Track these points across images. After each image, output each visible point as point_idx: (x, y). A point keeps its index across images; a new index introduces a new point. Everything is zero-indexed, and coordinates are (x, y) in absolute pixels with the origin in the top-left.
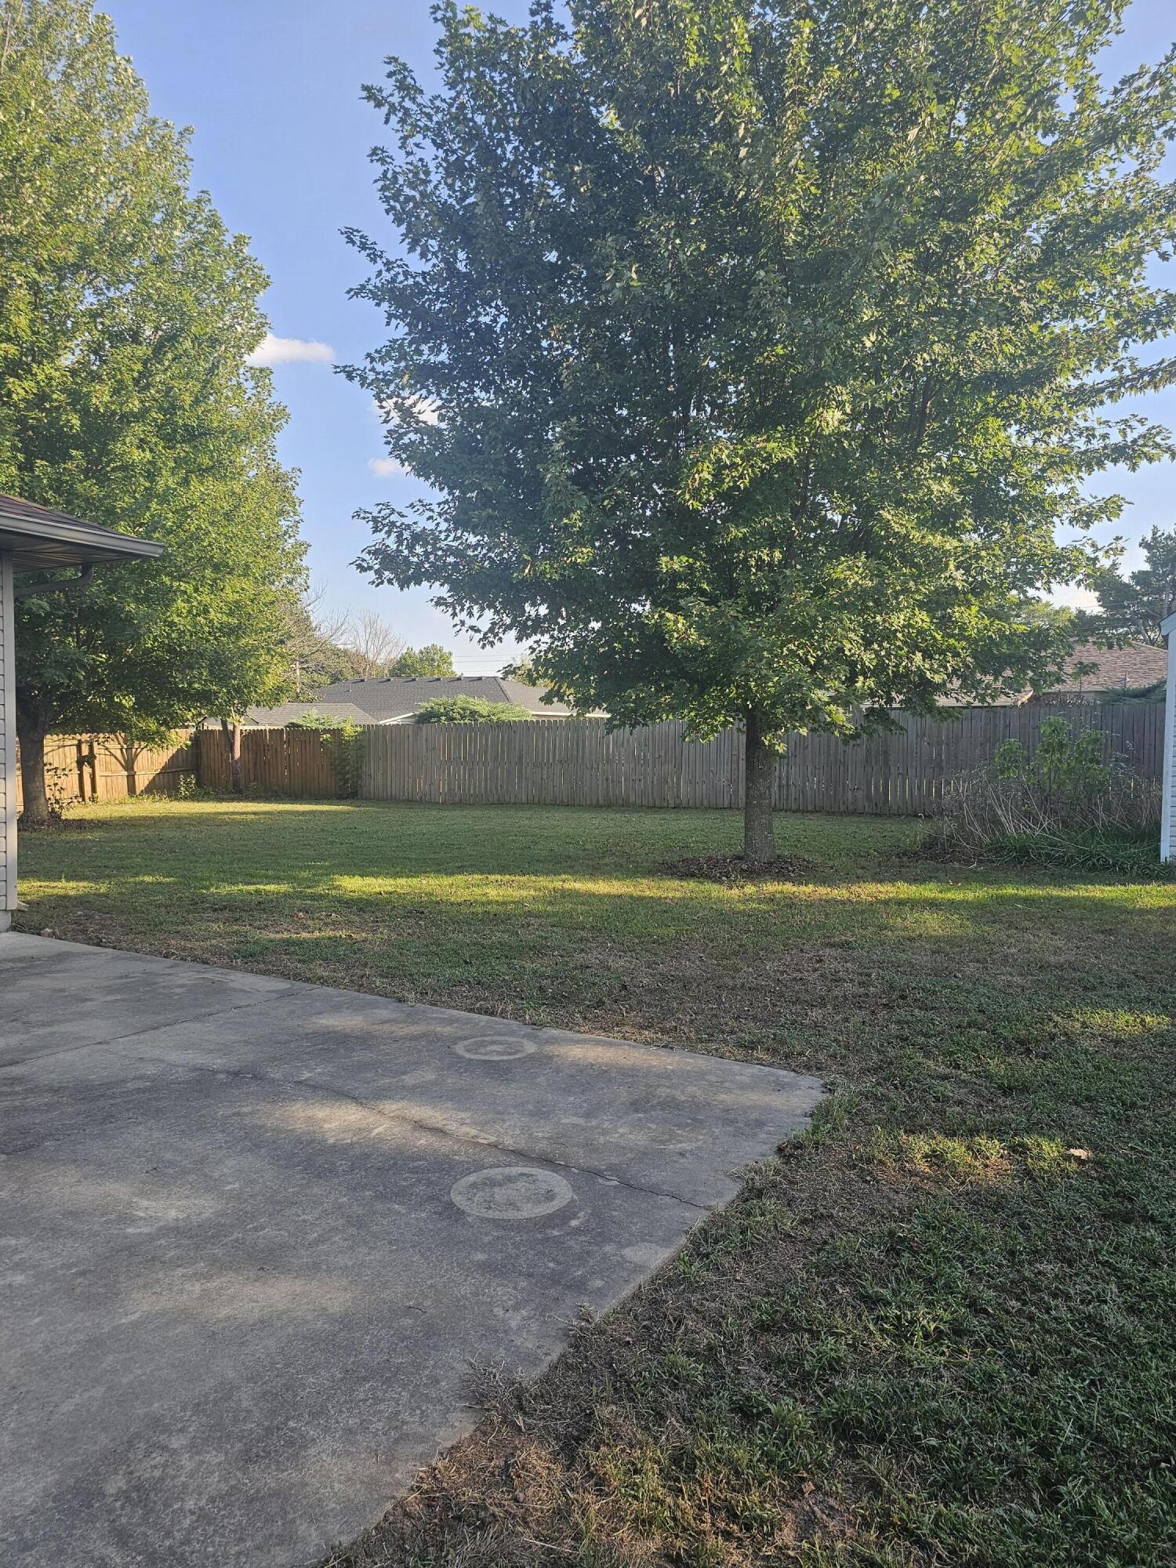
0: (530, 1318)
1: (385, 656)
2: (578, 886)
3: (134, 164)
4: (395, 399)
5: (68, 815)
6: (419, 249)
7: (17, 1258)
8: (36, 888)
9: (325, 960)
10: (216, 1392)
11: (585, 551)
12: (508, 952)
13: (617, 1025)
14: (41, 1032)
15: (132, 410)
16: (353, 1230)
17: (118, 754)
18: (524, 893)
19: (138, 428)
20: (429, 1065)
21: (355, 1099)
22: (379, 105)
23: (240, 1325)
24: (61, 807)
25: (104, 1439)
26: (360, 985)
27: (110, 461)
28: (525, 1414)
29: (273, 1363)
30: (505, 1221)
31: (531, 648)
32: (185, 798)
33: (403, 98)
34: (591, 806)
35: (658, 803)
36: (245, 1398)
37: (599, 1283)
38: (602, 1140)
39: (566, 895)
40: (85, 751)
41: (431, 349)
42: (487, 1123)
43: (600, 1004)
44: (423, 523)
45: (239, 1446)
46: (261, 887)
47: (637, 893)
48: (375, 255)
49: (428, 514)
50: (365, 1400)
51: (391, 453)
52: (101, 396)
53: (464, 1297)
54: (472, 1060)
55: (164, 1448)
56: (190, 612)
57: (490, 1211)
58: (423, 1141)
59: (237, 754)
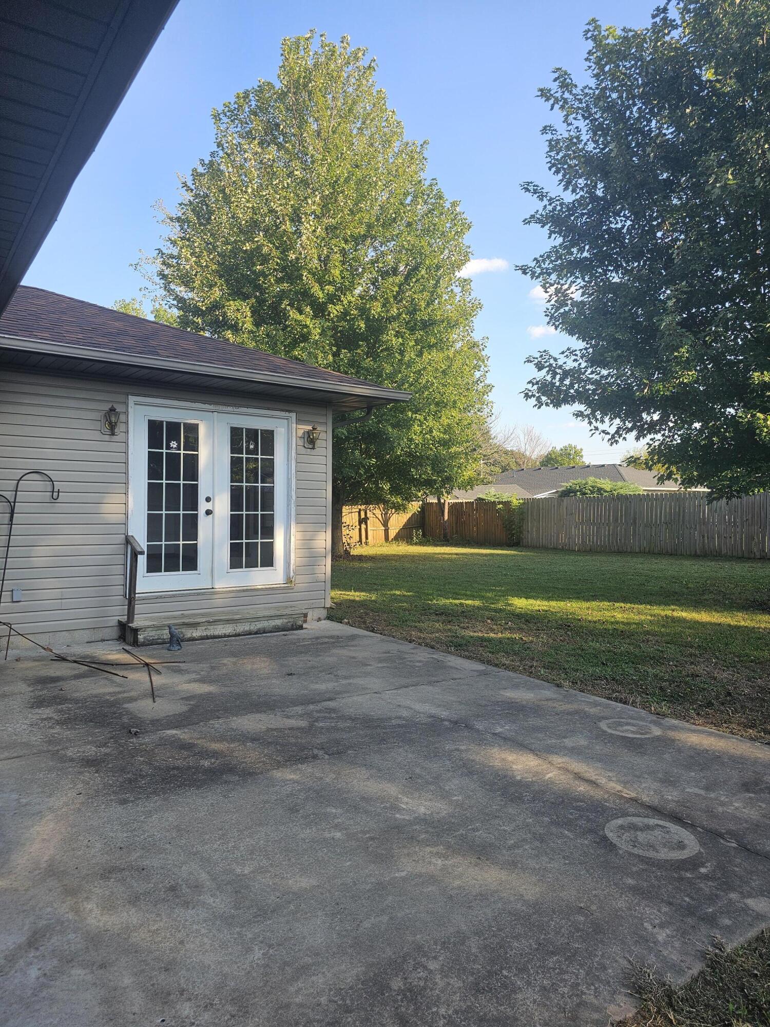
0: (673, 937)
1: (536, 453)
2: (684, 614)
3: (396, 171)
4: (556, 286)
5: (355, 552)
6: (571, 188)
7: (336, 821)
8: (339, 594)
9: (506, 653)
10: (455, 937)
11: (690, 373)
12: (636, 660)
13: (725, 722)
14: (344, 682)
15: (392, 315)
16: (537, 844)
17: (380, 517)
18: (643, 618)
19: (395, 325)
20: (581, 733)
21: (532, 751)
22: (548, 99)
23: (467, 894)
24: (350, 548)
25: (389, 952)
26: (530, 672)
27: (380, 346)
28: (674, 1010)
29: (490, 926)
30: (647, 858)
31: (648, 444)
32: (416, 544)
33: (563, 92)
34: (690, 555)
35: (746, 555)
36: (474, 945)
37: (727, 922)
38: (720, 809)
39: (674, 620)
40: (363, 516)
41: (579, 250)
42: (628, 782)
43: (710, 705)
44: (570, 364)
45: (471, 979)
46: (463, 601)
47: (733, 623)
48: (542, 195)
49: (574, 357)
50: (554, 969)
51: (548, 323)
52: (376, 309)
53: (621, 909)
54: (613, 735)
55: (425, 968)
56: (421, 432)
57: (636, 849)
58: (582, 788)
59: (446, 518)
